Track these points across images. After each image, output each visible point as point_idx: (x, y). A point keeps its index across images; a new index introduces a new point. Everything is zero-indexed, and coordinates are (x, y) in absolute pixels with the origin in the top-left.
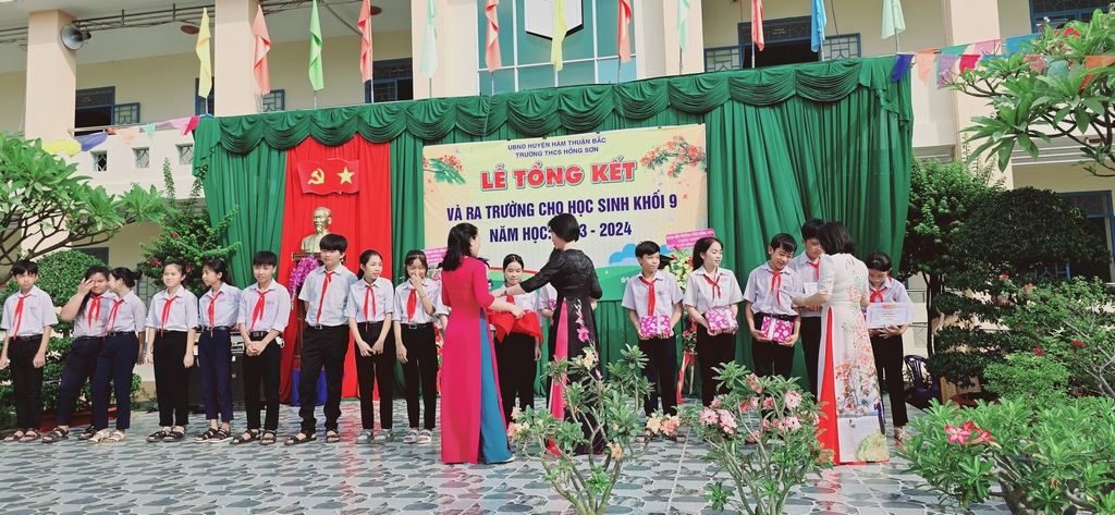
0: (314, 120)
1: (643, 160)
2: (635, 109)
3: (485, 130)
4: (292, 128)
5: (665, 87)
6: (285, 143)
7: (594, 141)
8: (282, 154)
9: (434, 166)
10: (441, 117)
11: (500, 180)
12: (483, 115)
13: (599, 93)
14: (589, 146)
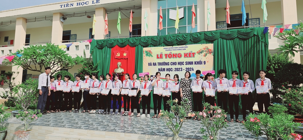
0: (118, 41)
1: (197, 52)
2: (195, 39)
3: (158, 44)
4: (113, 43)
5: (204, 34)
6: (111, 46)
7: (185, 47)
8: (110, 49)
9: (146, 52)
10: (148, 41)
11: (161, 57)
12: (158, 40)
13: (186, 35)
14: (183, 48)
